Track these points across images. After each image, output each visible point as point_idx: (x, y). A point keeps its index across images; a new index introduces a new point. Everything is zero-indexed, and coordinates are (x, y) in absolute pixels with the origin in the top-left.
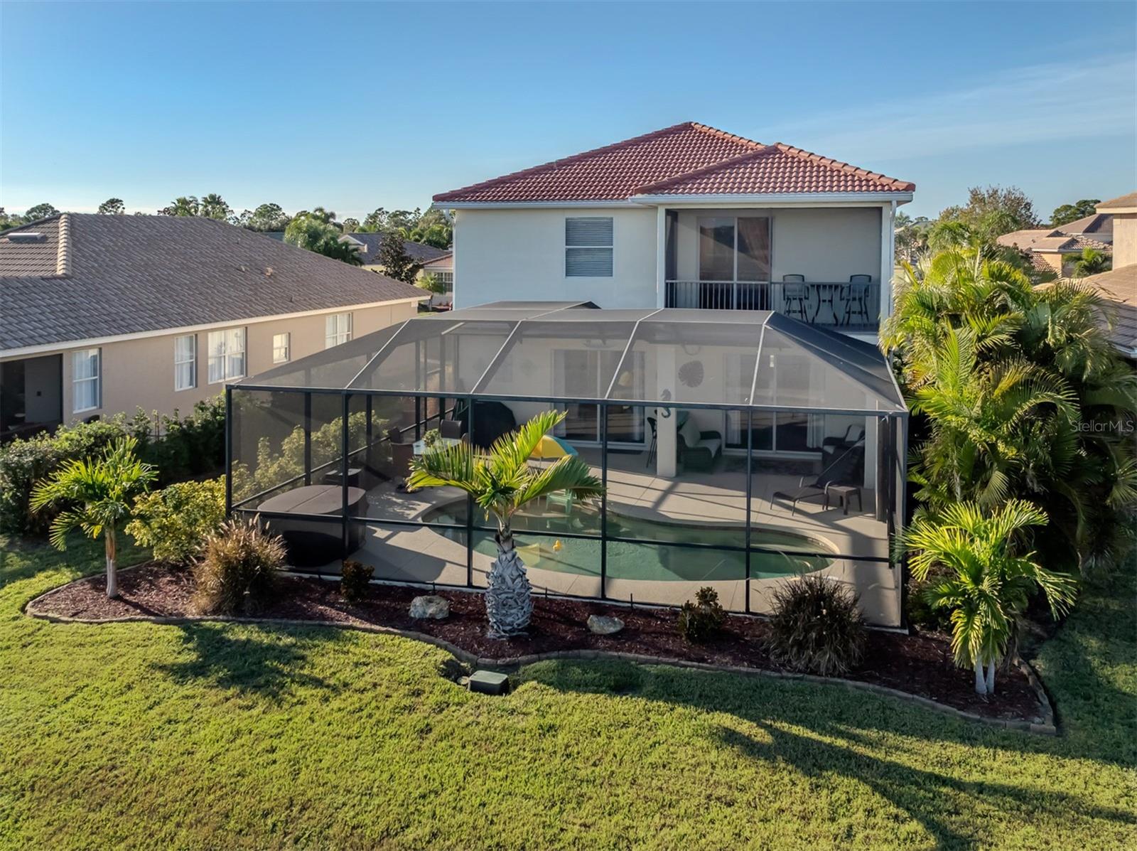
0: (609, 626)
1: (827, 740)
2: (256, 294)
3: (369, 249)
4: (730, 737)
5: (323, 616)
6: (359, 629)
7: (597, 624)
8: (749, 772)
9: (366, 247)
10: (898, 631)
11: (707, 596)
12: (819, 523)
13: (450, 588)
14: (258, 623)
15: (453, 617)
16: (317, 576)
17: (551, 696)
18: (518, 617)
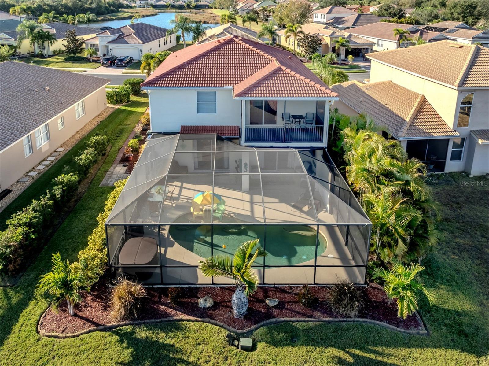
1: (368, 355)
2: (47, 104)
3: (56, 31)
5: (167, 315)
6: (185, 320)
9: (55, 30)
10: (364, 286)
12: (311, 218)
13: (205, 286)
14: (144, 323)
15: (216, 305)
16: (151, 286)
17: (273, 350)
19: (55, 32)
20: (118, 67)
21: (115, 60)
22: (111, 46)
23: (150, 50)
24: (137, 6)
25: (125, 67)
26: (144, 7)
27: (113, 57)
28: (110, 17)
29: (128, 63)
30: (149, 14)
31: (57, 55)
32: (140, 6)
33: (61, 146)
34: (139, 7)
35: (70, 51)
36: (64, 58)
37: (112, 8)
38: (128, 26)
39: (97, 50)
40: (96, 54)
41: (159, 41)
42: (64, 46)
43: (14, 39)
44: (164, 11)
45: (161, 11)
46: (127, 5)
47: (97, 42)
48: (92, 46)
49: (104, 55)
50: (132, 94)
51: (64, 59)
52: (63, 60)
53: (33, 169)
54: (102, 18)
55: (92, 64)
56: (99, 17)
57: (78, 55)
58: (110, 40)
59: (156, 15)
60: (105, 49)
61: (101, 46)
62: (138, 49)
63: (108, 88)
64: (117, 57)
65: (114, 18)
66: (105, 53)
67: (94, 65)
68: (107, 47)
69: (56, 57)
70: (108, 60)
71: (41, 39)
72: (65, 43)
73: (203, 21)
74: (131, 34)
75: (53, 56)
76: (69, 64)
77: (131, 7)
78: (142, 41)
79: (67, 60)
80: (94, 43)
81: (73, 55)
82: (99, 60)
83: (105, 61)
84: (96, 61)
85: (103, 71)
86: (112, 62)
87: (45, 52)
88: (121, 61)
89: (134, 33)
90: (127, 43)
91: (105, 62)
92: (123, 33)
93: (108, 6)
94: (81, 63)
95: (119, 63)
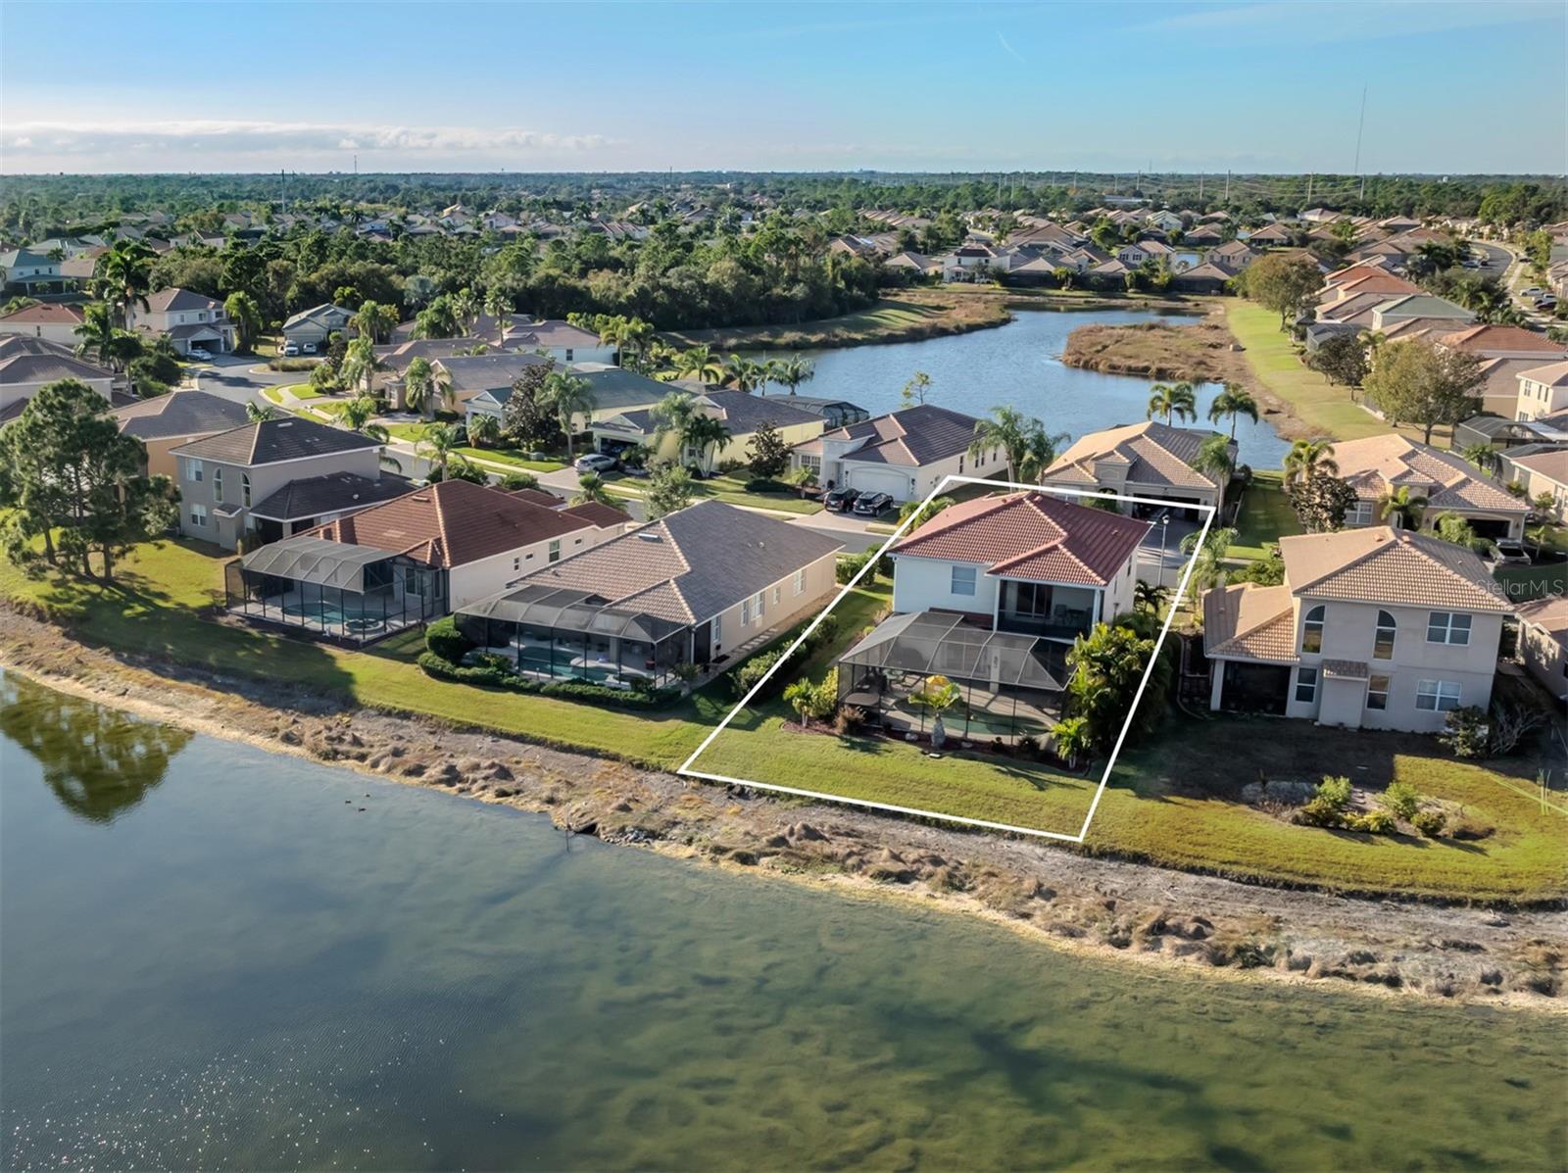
0: (970, 745)
3: (728, 414)
4: (998, 770)
5: (879, 736)
6: (892, 741)
7: (964, 744)
8: (1001, 776)
9: (724, 411)
11: (998, 739)
13: (918, 731)
14: (861, 737)
15: (919, 740)
16: (874, 725)
17: (952, 759)
18: (941, 741)
19: (726, 418)
20: (859, 515)
21: (854, 499)
22: (849, 465)
23: (936, 479)
24: (947, 276)
25: (873, 516)
26: (971, 280)
27: (851, 491)
28: (845, 335)
29: (880, 508)
30: (980, 320)
31: (726, 473)
32: (956, 277)
33: (774, 627)
34: (952, 279)
35: (758, 466)
36: (744, 483)
37: (856, 291)
38: (892, 417)
39: (816, 471)
40: (815, 481)
41: (962, 458)
42: (749, 455)
43: (642, 431)
44: (1041, 299)
45: (1033, 299)
46: (909, 270)
47: (819, 451)
48: (806, 459)
49: (831, 484)
50: (880, 573)
51: (746, 486)
52: (741, 488)
53: (746, 643)
54: (823, 336)
55: (804, 504)
56: (814, 333)
57: (775, 478)
58: (847, 450)
59: (1006, 322)
60: (834, 470)
61: (827, 463)
62: (908, 476)
63: (840, 557)
64: (858, 493)
65: (859, 336)
66: (833, 479)
67: (809, 507)
68: (839, 465)
69: (726, 478)
70: (838, 497)
71: (702, 435)
72: (752, 449)
73: (1154, 368)
74: (896, 440)
75: (717, 475)
76: (756, 498)
77: (923, 280)
78: (918, 459)
79: (752, 489)
80: (811, 454)
81: (763, 478)
82: (817, 495)
83: (833, 499)
84: (812, 497)
85: (825, 521)
86: (846, 503)
87: (704, 466)
88: (867, 502)
89: (903, 438)
90: (884, 461)
91: (833, 503)
92: (878, 434)
93: (841, 285)
94: (780, 498)
95: (862, 507)
